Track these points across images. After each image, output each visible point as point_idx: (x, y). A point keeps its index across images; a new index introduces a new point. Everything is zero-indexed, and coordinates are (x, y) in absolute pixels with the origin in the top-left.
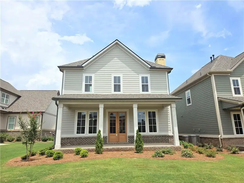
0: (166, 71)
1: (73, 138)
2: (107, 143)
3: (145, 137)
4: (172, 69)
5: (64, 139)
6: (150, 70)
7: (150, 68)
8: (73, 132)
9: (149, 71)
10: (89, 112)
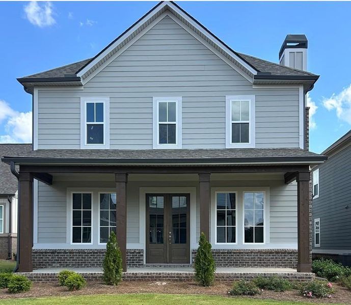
0: (299, 84)
1: (65, 252)
2: (142, 265)
3: (234, 253)
4: (316, 78)
5: (45, 253)
6: (255, 84)
7: (256, 77)
8: (64, 239)
9: (254, 87)
10: (99, 193)
